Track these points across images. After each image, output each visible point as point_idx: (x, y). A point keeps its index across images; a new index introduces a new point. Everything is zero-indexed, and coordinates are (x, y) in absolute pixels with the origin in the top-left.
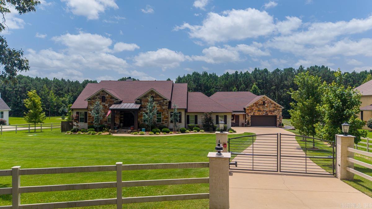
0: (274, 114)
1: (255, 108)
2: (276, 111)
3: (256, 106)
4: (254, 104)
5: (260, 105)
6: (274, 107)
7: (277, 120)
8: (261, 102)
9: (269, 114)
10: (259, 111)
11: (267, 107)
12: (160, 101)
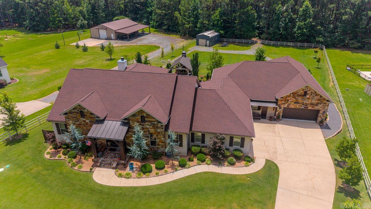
0: (316, 108)
1: (291, 99)
2: (321, 104)
3: (294, 97)
4: (291, 94)
5: (300, 96)
6: (319, 100)
7: (319, 115)
8: (301, 92)
9: (310, 108)
10: (297, 102)
11: (308, 98)
12: (153, 123)
